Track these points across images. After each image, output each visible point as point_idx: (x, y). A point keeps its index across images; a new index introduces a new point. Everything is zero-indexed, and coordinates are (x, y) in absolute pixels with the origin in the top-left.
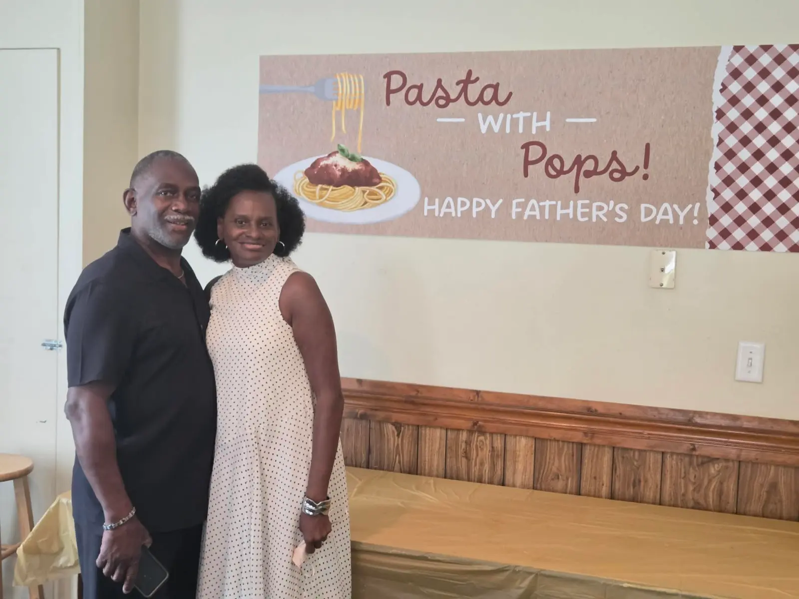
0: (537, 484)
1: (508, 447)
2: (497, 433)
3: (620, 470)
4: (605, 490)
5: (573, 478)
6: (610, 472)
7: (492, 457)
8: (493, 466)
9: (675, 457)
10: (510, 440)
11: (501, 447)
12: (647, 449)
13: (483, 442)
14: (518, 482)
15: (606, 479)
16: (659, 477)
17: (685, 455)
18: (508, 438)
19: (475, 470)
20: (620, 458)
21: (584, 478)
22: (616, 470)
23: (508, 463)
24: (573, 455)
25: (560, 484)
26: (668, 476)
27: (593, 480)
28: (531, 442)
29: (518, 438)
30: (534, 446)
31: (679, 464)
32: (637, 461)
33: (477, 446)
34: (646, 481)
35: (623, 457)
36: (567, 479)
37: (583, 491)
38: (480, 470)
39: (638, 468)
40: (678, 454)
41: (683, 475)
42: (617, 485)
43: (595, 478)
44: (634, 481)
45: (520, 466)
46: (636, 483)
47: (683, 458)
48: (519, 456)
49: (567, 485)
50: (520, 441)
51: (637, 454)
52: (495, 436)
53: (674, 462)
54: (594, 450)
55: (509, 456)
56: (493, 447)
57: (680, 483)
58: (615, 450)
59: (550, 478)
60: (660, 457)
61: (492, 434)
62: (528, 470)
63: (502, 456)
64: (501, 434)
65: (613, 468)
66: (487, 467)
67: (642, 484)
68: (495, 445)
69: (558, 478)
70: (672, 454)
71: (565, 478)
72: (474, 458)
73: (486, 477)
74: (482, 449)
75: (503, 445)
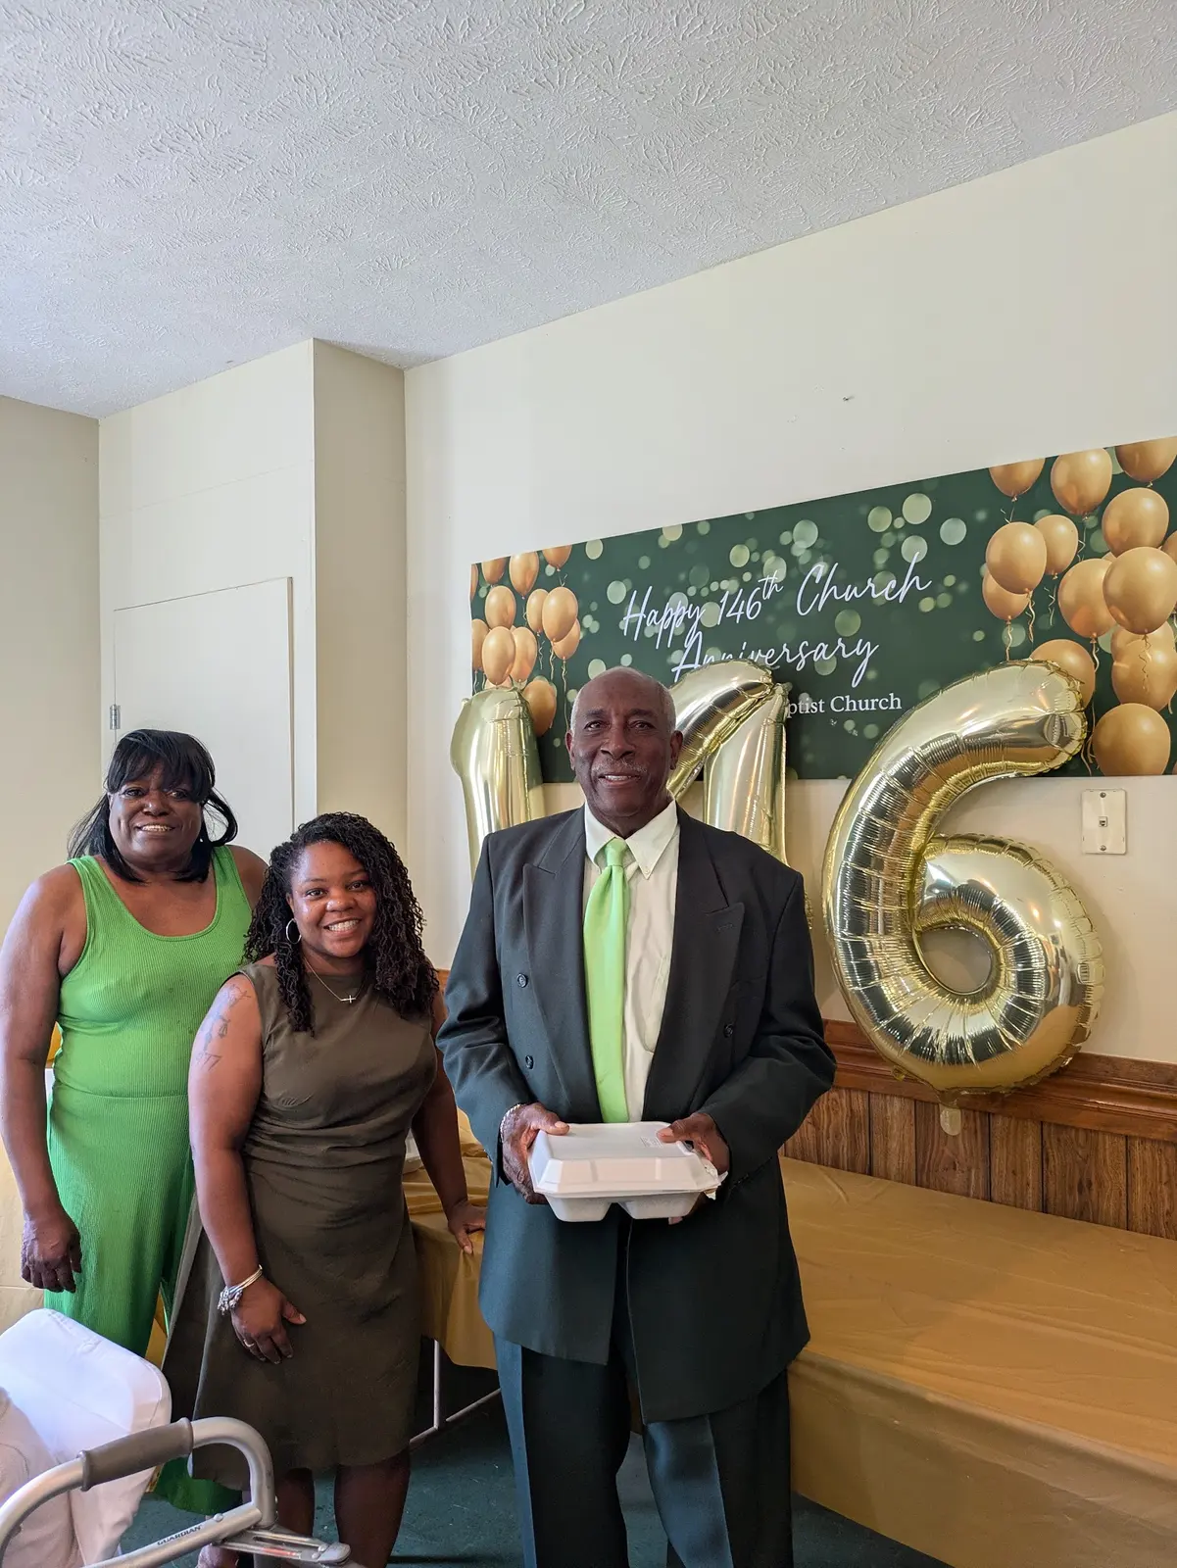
0: (922, 1176)
1: (874, 1111)
2: (856, 1090)
3: (1055, 1163)
4: (1032, 1195)
5: (977, 1168)
6: (1038, 1165)
7: (851, 1125)
8: (854, 1141)
9: (1148, 1145)
10: (877, 1102)
11: (864, 1110)
12: (1097, 1128)
13: (837, 1103)
14: (893, 1170)
15: (1032, 1175)
16: (1122, 1178)
17: (1166, 1143)
18: (873, 1096)
19: (828, 1146)
20: (1054, 1141)
21: (996, 1170)
22: (1047, 1160)
23: (877, 1138)
24: (976, 1132)
25: (958, 1179)
26: (1139, 1177)
27: (1011, 1174)
28: (909, 1106)
29: (888, 1098)
30: (913, 1113)
31: (1157, 1157)
32: (1082, 1148)
33: (828, 1108)
34: (1101, 1184)
35: (1059, 1140)
36: (969, 1170)
37: (995, 1195)
38: (835, 1146)
39: (1085, 1161)
40: (1153, 1141)
41: (1164, 1179)
42: (1052, 1187)
43: (1014, 1173)
44: (1080, 1183)
45: (894, 1145)
46: (1083, 1187)
47: (1163, 1148)
48: (892, 1128)
49: (969, 1179)
50: (892, 1104)
51: (1082, 1136)
52: (853, 1094)
53: (1148, 1154)
54: (1010, 1122)
55: (876, 1128)
56: (851, 1110)
57: (1161, 1191)
58: (1045, 1127)
59: (941, 1167)
60: (1122, 1142)
61: (849, 1090)
62: (907, 1148)
63: (866, 1126)
64: (863, 1091)
65: (1044, 1159)
66: (845, 1141)
67: (1094, 1187)
68: (855, 1107)
69: (955, 1169)
70: (1143, 1140)
71: (965, 1169)
72: (825, 1126)
73: (844, 1159)
74: (836, 1113)
75: (866, 1106)
